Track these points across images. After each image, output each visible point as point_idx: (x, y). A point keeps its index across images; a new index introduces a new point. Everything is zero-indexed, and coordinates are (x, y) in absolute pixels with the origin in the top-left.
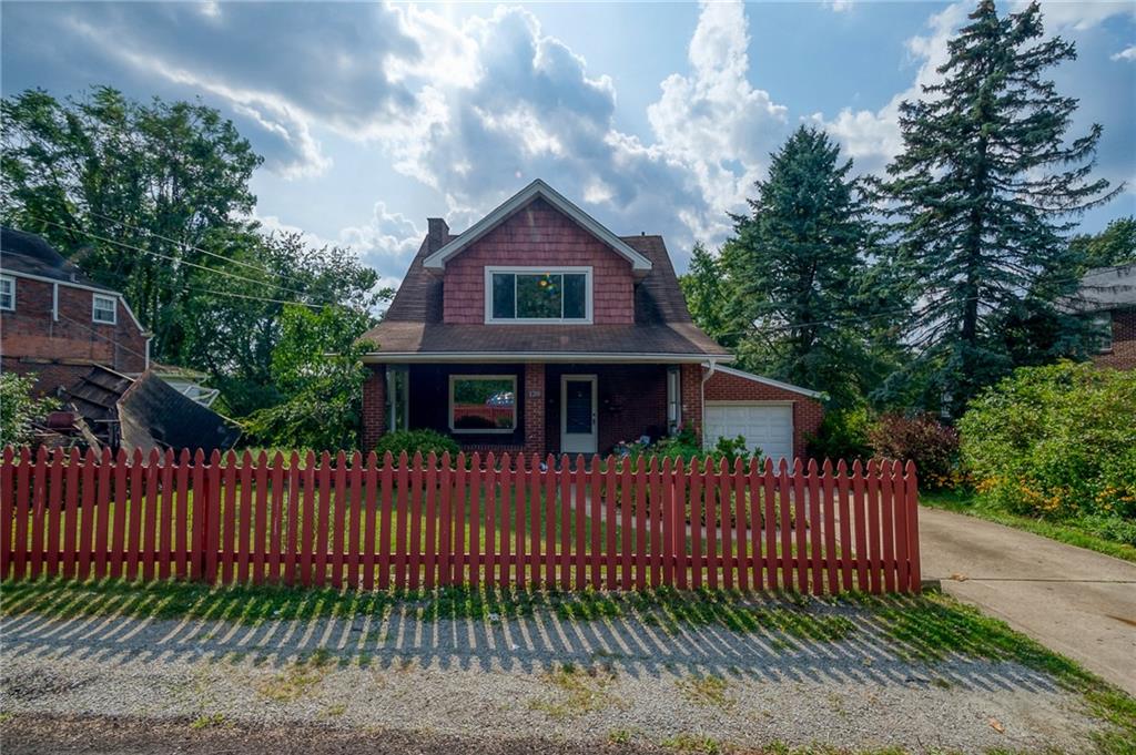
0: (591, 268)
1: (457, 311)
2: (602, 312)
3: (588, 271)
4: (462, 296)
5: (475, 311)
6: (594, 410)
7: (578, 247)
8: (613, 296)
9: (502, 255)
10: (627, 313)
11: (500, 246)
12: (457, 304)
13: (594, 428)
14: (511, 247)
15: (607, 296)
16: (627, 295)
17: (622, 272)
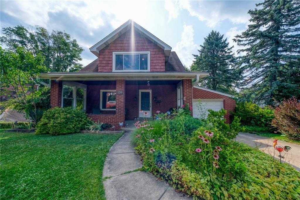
0: (150, 52)
1: (103, 68)
2: (153, 67)
3: (149, 53)
4: (105, 62)
5: (109, 68)
6: (151, 102)
7: (145, 45)
8: (157, 61)
9: (119, 48)
10: (162, 67)
11: (118, 45)
12: (103, 65)
13: (151, 108)
14: (122, 45)
15: (155, 62)
16: (162, 61)
17: (160, 53)
